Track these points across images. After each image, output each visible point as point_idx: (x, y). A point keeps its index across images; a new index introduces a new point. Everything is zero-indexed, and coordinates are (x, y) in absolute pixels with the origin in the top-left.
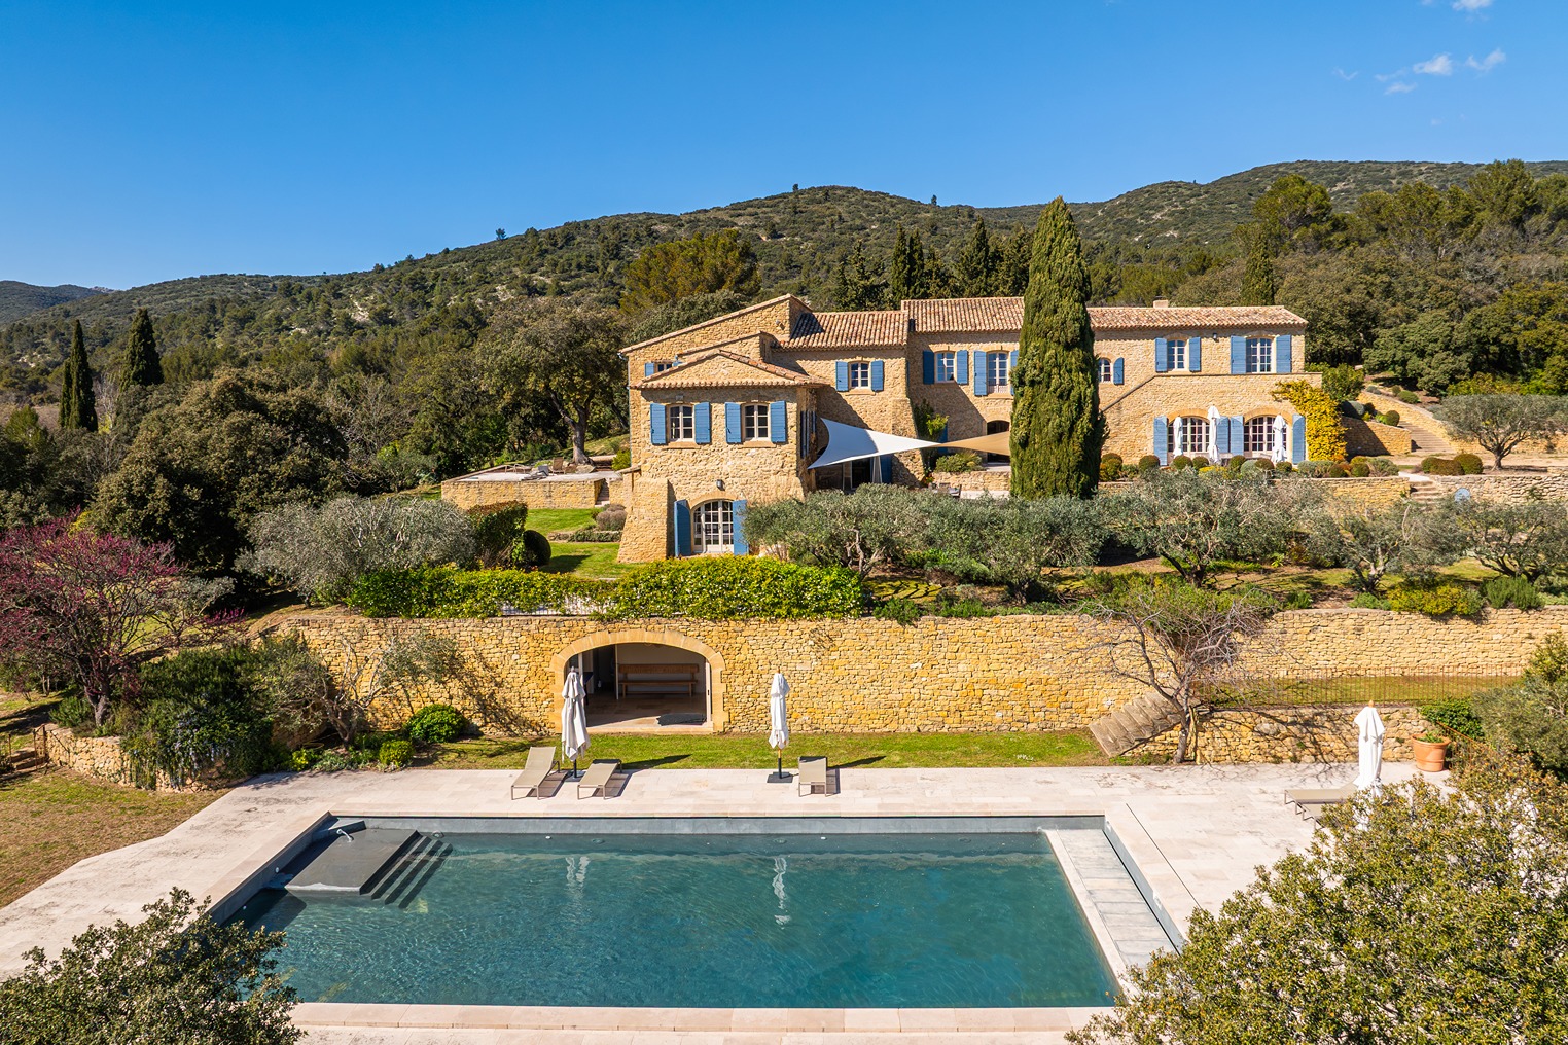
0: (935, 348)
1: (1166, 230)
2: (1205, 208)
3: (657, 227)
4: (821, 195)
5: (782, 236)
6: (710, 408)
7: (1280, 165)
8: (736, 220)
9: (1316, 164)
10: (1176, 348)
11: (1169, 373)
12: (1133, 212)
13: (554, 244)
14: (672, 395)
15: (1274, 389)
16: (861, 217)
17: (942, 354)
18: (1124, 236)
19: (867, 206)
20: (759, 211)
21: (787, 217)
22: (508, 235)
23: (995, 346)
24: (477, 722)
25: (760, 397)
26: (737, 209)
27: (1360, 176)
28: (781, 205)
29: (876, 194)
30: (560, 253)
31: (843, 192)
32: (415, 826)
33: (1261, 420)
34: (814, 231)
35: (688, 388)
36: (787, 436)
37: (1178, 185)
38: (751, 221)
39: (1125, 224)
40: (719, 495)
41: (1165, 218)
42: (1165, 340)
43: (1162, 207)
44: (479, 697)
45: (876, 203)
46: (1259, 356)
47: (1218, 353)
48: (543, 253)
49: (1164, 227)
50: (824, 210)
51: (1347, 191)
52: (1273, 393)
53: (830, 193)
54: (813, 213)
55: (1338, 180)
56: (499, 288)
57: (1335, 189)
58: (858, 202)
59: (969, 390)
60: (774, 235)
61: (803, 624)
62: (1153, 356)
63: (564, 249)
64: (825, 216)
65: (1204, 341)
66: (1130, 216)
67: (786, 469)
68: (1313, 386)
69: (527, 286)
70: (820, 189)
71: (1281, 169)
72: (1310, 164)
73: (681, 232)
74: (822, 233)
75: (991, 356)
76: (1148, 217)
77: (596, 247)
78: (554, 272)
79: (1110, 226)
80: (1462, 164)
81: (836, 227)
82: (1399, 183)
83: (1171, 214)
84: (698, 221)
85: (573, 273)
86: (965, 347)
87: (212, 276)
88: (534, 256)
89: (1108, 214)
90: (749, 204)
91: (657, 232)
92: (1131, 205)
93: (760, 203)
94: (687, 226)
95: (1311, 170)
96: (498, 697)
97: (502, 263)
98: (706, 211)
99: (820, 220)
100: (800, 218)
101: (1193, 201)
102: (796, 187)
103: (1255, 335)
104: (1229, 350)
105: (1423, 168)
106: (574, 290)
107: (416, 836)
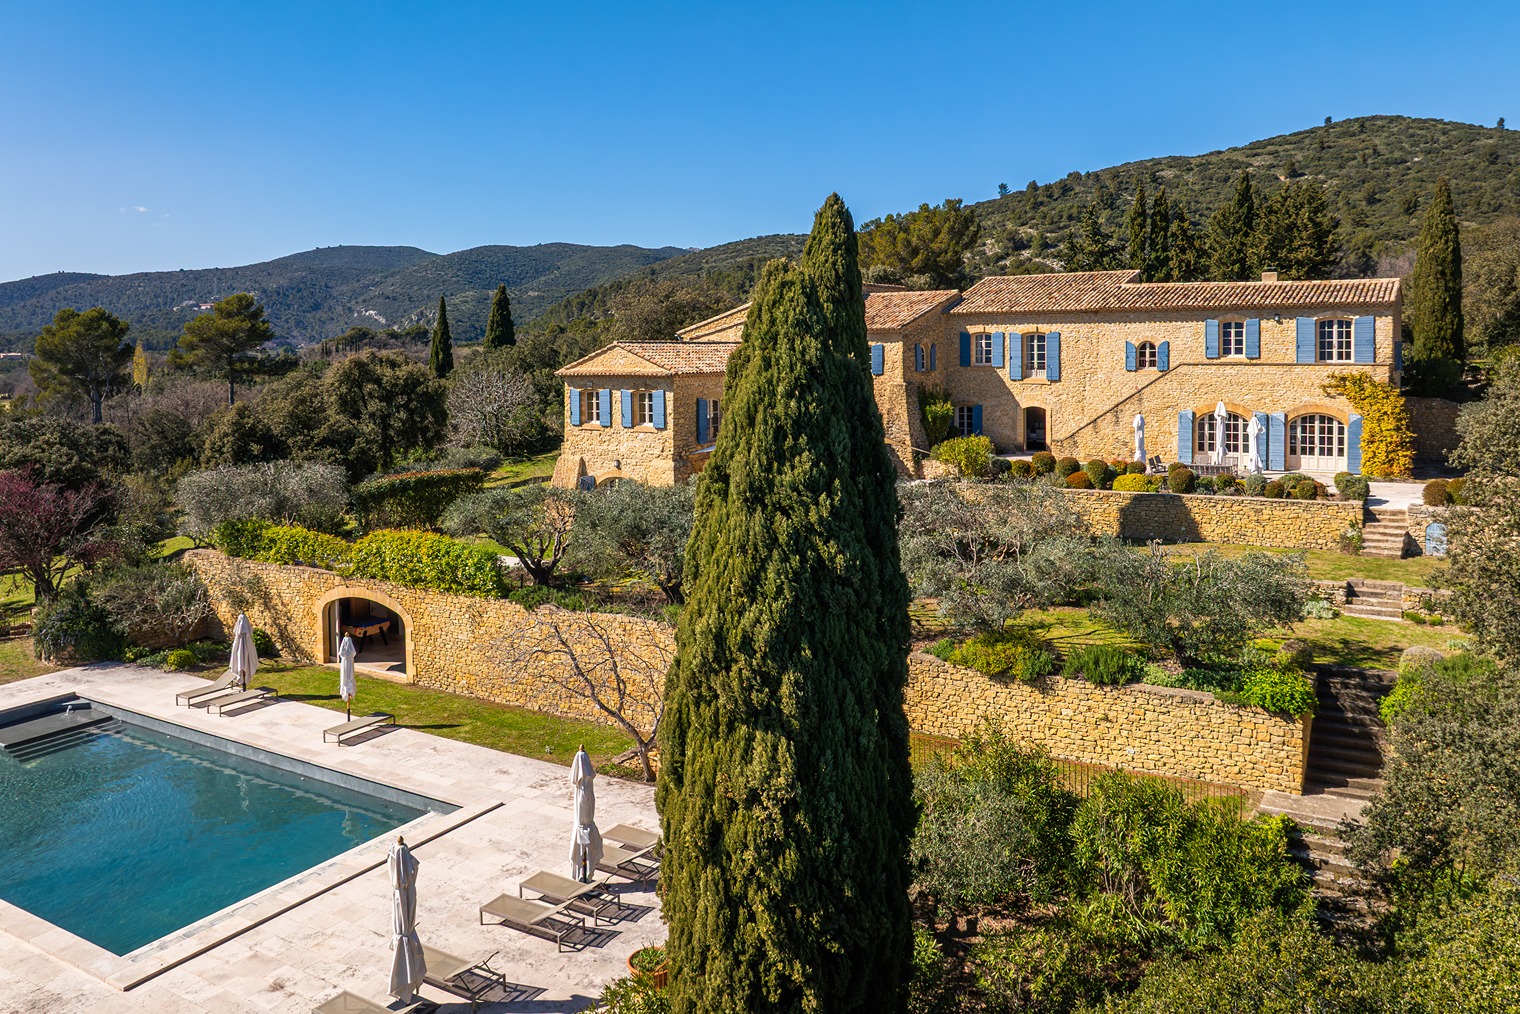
0: (972, 329)
3: (1162, 173)
4: (1356, 127)
5: (1303, 175)
6: (611, 394)
8: (1253, 161)
10: (1233, 331)
11: (1223, 360)
13: (1050, 196)
14: (585, 381)
15: (1327, 382)
16: (1402, 149)
17: (979, 336)
19: (1412, 136)
20: (1280, 149)
21: (1311, 153)
22: (1012, 189)
23: (1030, 328)
24: (278, 646)
25: (646, 386)
26: (1255, 148)
28: (1307, 141)
29: (1425, 121)
30: (1054, 204)
31: (1384, 122)
32: (110, 712)
33: (1312, 418)
34: (1341, 167)
35: (594, 376)
36: (665, 423)
38: (1269, 160)
40: (616, 473)
42: (1216, 322)
44: (278, 625)
45: (1423, 132)
46: (1335, 340)
47: (1281, 337)
48: (1037, 205)
50: (1357, 143)
52: (1324, 387)
53: (1367, 124)
54: (1344, 147)
56: (989, 241)
58: (1400, 132)
59: (1004, 374)
60: (1294, 174)
61: (462, 598)
62: (1202, 339)
63: (1059, 201)
64: (1357, 151)
65: (1264, 323)
67: (665, 454)
68: (1377, 379)
69: (1013, 239)
70: (1357, 120)
73: (1190, 178)
74: (1350, 169)
75: (1028, 338)
77: (1092, 199)
78: (1043, 224)
81: (1370, 161)
84: (1209, 163)
85: (1062, 225)
86: (1001, 328)
87: (767, 237)
88: (1027, 208)
90: (1270, 142)
91: (1163, 177)
93: (1283, 140)
94: (1196, 169)
96: (289, 628)
97: (997, 217)
98: (1220, 152)
99: (1351, 155)
100: (1326, 154)
102: (1328, 120)
103: (1331, 315)
104: (1295, 334)
106: (1060, 241)
107: (110, 718)
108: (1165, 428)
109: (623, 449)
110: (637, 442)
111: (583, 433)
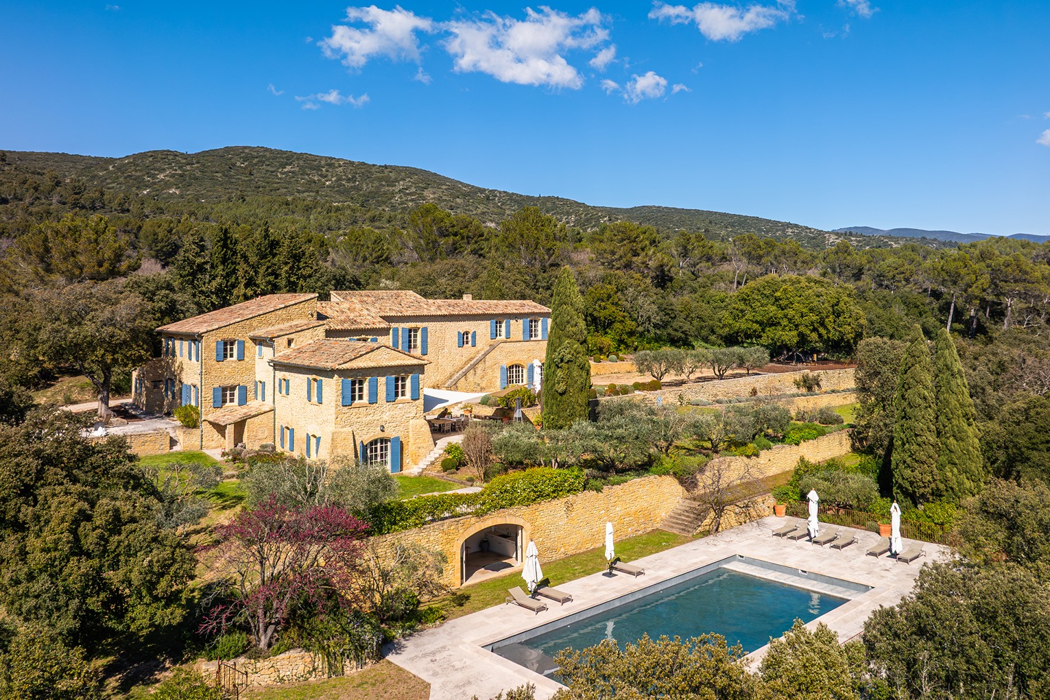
1: (170, 188)
2: (198, 174)
6: (376, 380)
7: (246, 148)
9: (271, 151)
10: (498, 326)
12: (140, 170)
14: (352, 373)
18: (134, 189)
23: (412, 325)
27: (301, 163)
37: (175, 154)
39: (135, 180)
40: (380, 435)
41: (167, 178)
43: (164, 170)
46: (534, 329)
49: (168, 185)
51: (293, 172)
55: (287, 164)
57: (285, 170)
62: (489, 330)
66: (139, 174)
71: (246, 151)
72: (266, 150)
76: (154, 176)
79: (122, 179)
80: (363, 164)
82: (327, 171)
83: (173, 176)
89: (119, 169)
92: (138, 165)
95: (268, 154)
101: (188, 167)
103: (533, 318)
104: (520, 327)
105: (341, 163)
108: (495, 375)
109: (386, 417)
110: (397, 412)
111: (352, 411)
